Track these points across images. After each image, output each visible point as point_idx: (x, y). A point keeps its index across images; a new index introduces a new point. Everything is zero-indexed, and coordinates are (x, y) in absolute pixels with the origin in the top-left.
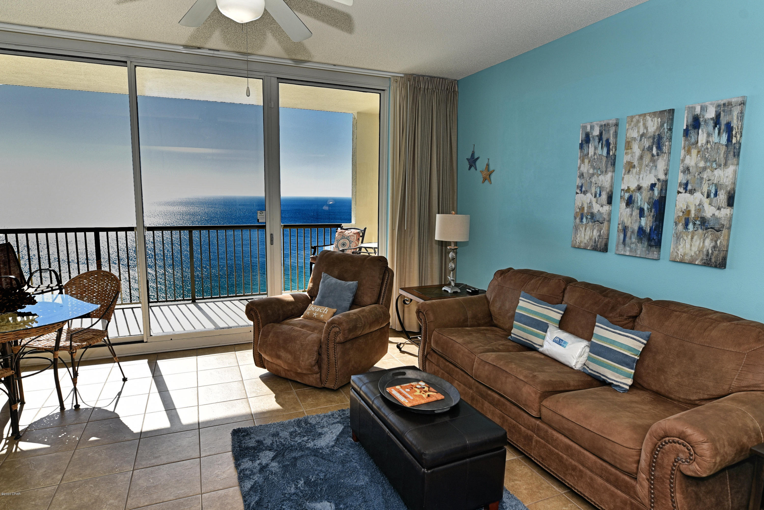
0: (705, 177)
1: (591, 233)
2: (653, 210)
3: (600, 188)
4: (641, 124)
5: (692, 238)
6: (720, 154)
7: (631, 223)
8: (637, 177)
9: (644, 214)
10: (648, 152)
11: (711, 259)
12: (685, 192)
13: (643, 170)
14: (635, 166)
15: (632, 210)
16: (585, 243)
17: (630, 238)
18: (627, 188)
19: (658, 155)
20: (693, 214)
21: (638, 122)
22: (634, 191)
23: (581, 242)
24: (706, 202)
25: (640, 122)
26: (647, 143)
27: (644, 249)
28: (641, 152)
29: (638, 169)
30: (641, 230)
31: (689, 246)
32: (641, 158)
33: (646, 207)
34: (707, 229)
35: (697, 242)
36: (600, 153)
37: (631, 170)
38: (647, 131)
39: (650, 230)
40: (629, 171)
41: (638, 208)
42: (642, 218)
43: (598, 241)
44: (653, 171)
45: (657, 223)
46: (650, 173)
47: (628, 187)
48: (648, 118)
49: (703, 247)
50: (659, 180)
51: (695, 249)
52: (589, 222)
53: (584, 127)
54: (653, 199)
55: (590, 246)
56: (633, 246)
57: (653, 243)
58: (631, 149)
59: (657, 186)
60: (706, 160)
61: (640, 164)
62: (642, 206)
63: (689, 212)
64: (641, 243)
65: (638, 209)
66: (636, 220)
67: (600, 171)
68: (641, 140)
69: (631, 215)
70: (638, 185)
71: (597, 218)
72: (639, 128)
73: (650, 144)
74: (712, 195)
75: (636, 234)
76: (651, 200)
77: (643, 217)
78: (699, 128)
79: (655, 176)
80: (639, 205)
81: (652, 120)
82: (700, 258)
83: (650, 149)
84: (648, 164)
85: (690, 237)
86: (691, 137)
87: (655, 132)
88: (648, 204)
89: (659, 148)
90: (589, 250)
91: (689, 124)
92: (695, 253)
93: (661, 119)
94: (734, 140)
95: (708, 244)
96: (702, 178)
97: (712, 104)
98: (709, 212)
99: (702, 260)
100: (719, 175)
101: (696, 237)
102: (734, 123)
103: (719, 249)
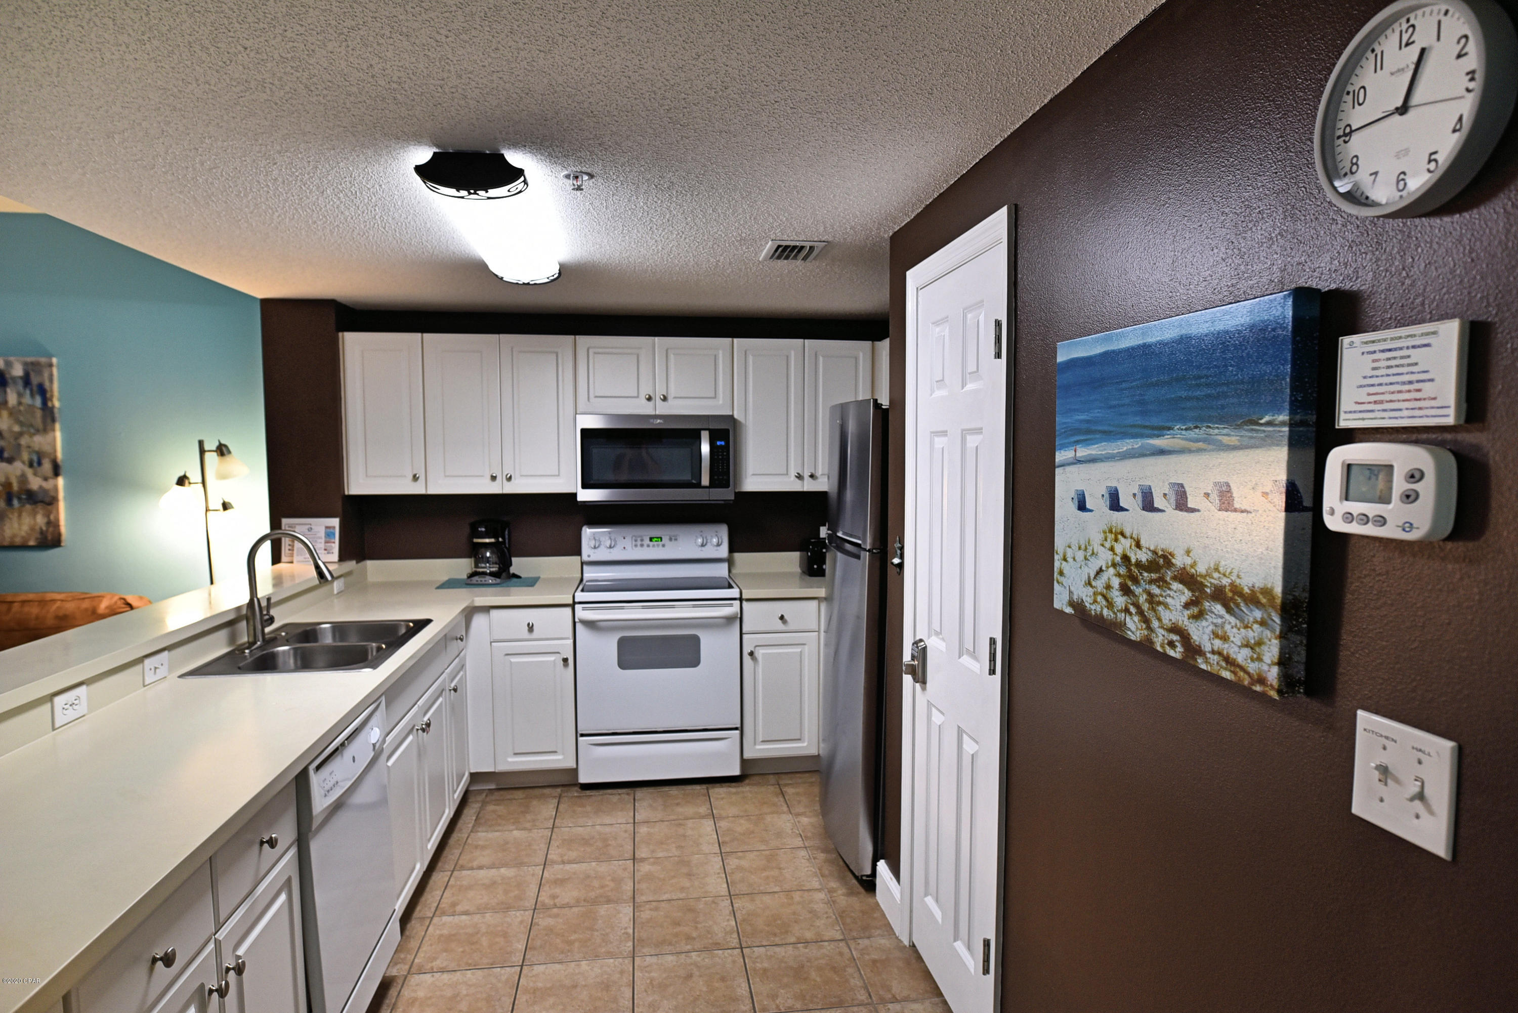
0: (23, 443)
5: (20, 516)
6: (36, 418)
11: (47, 538)
20: (15, 487)
24: (29, 472)
31: (18, 526)
34: (35, 503)
35: (27, 521)
49: (35, 525)
51: (25, 528)
60: (21, 424)
63: (11, 485)
74: (35, 464)
78: (7, 386)
82: (33, 538)
85: (16, 515)
92: (26, 534)
94: (50, 404)
95: (40, 520)
96: (19, 445)
97: (18, 361)
98: (35, 483)
99: (37, 539)
100: (39, 441)
101: (24, 514)
102: (47, 385)
103: (54, 524)
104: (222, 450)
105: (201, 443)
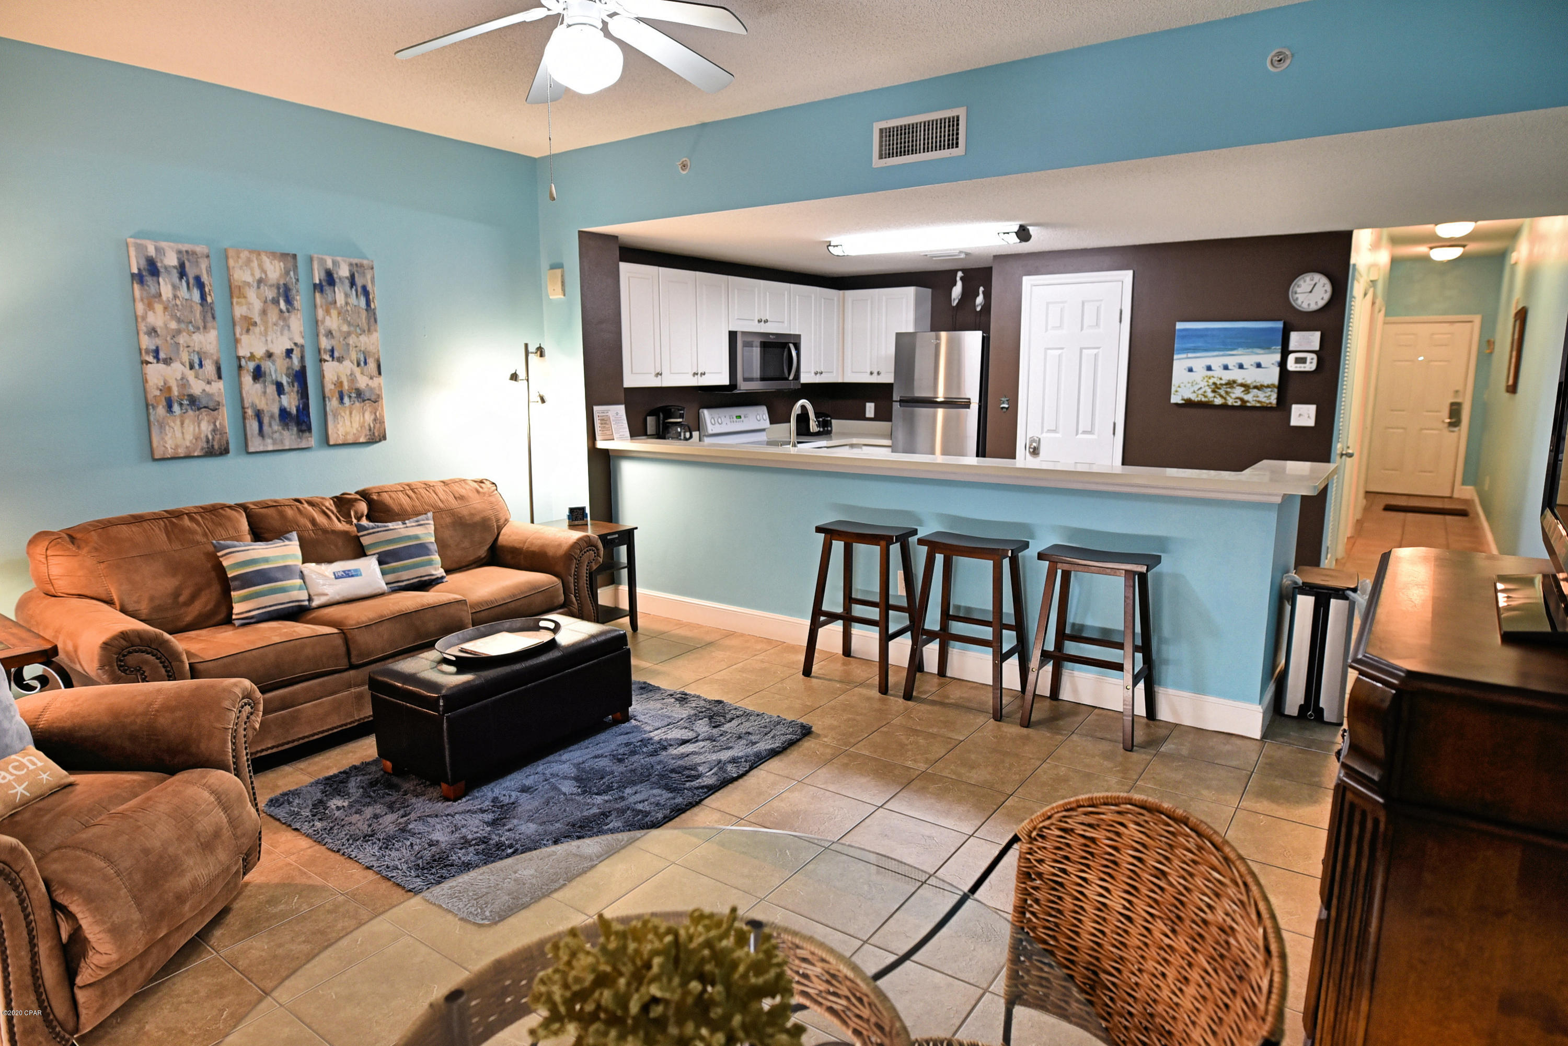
0: (351, 342)
1: (197, 429)
2: (296, 384)
3: (198, 353)
4: (255, 264)
5: (351, 413)
6: (361, 319)
7: (267, 404)
8: (263, 339)
9: (284, 389)
10: (274, 306)
11: (374, 433)
12: (333, 360)
13: (270, 329)
14: (256, 323)
15: (265, 387)
16: (187, 447)
17: (270, 425)
18: (249, 355)
19: (288, 311)
20: (346, 386)
21: (249, 261)
22: (262, 358)
23: (177, 447)
24: (357, 371)
25: (252, 261)
26: (270, 294)
27: (293, 437)
28: (262, 304)
29: (263, 329)
30: (284, 414)
31: (349, 423)
32: (264, 312)
33: (284, 380)
34: (364, 401)
35: (357, 417)
36: (187, 296)
37: (251, 328)
38: (266, 275)
39: (298, 410)
40: (248, 331)
41: (272, 382)
42: (282, 396)
43: (213, 439)
44: (286, 332)
45: (305, 400)
46: (282, 334)
47: (251, 353)
48: (264, 258)
49: (364, 422)
50: (296, 344)
51: (356, 425)
52: (187, 411)
53: (140, 248)
54: (293, 369)
55: (198, 450)
56: (276, 436)
57: (304, 427)
58: (245, 297)
59: (295, 352)
60: (350, 324)
61: (265, 323)
62: (279, 380)
63: (341, 383)
64: (288, 429)
65: (273, 384)
66: (274, 400)
67: (193, 326)
68: (259, 287)
69: (265, 393)
70: (267, 351)
71: (204, 402)
72: (252, 269)
73: (275, 296)
74: (362, 364)
75: (277, 419)
76: (290, 370)
77: (284, 394)
78: (334, 285)
79: (290, 339)
80: (274, 377)
81: (271, 263)
82: (364, 434)
83: (275, 302)
84: (277, 321)
85: (348, 412)
86: (327, 294)
87: (278, 280)
88: (288, 375)
89: (288, 301)
90: (198, 457)
91: (322, 278)
92: (357, 430)
93: (284, 264)
94: (372, 306)
95: (369, 418)
96: (348, 345)
97: (345, 261)
98: (362, 382)
99: (366, 436)
100: (365, 341)
101: (354, 412)
102: (369, 288)
103: (379, 421)
104: (541, 352)
105: (526, 345)
